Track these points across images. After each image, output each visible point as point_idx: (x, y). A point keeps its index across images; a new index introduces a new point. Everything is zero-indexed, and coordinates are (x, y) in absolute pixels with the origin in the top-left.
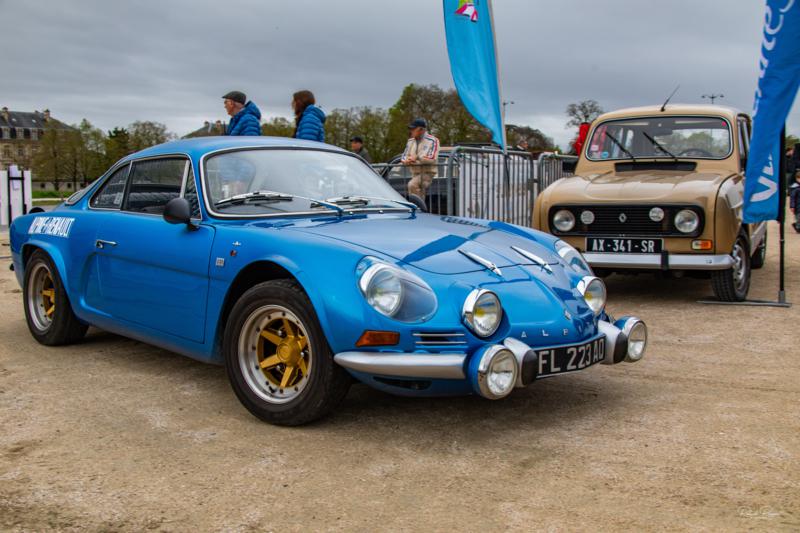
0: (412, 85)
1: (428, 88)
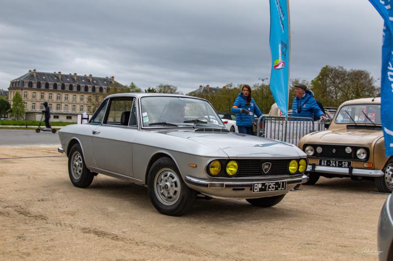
0: (327, 66)
1: (337, 68)
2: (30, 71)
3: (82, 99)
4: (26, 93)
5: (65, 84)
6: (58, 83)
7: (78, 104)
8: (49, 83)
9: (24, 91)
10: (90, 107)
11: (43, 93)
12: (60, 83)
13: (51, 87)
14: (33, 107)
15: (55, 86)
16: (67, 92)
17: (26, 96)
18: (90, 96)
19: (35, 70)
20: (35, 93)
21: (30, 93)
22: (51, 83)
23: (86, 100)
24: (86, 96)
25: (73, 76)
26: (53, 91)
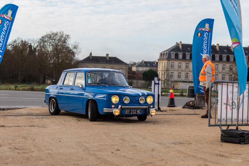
2: (177, 43)
3: (223, 68)
4: (172, 64)
7: (220, 73)
9: (171, 62)
10: (232, 75)
11: (188, 63)
14: (179, 76)
17: (172, 66)
18: (232, 65)
19: (181, 42)
20: (181, 63)
21: (176, 63)
23: (227, 70)
24: (228, 65)
25: (216, 46)
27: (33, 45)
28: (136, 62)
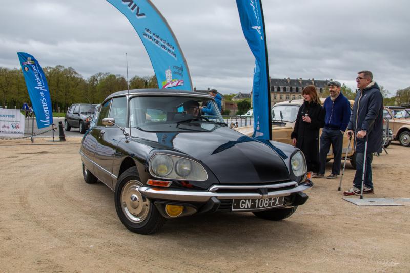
5: (293, 87)
6: (287, 87)
8: (281, 87)
12: (289, 87)
13: (282, 90)
15: (285, 89)
16: (294, 93)
22: (282, 87)
25: (299, 80)
26: (283, 93)
27: (148, 81)
28: (236, 94)
